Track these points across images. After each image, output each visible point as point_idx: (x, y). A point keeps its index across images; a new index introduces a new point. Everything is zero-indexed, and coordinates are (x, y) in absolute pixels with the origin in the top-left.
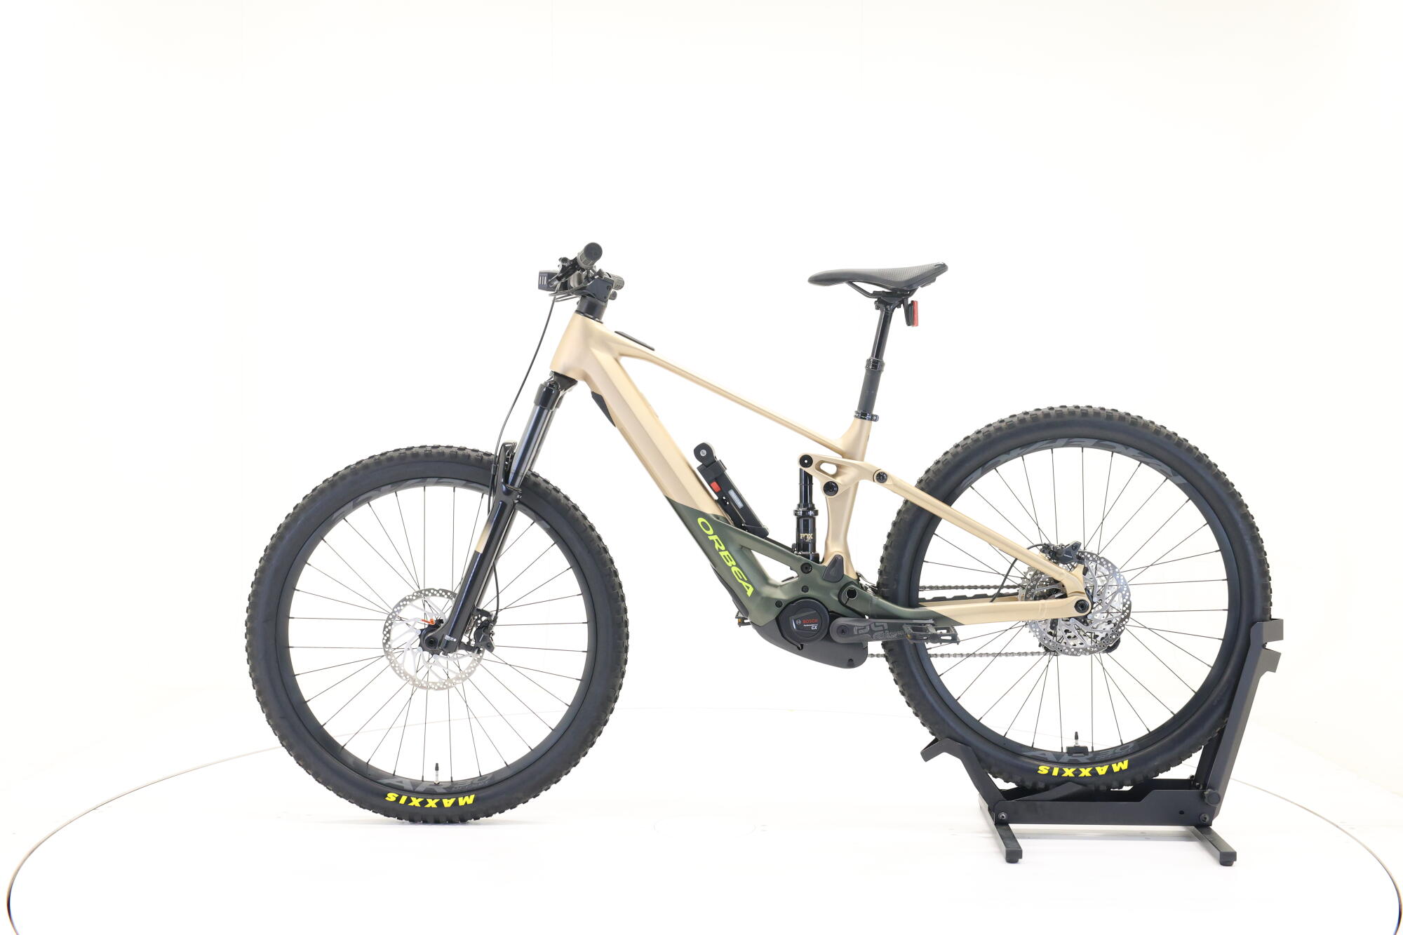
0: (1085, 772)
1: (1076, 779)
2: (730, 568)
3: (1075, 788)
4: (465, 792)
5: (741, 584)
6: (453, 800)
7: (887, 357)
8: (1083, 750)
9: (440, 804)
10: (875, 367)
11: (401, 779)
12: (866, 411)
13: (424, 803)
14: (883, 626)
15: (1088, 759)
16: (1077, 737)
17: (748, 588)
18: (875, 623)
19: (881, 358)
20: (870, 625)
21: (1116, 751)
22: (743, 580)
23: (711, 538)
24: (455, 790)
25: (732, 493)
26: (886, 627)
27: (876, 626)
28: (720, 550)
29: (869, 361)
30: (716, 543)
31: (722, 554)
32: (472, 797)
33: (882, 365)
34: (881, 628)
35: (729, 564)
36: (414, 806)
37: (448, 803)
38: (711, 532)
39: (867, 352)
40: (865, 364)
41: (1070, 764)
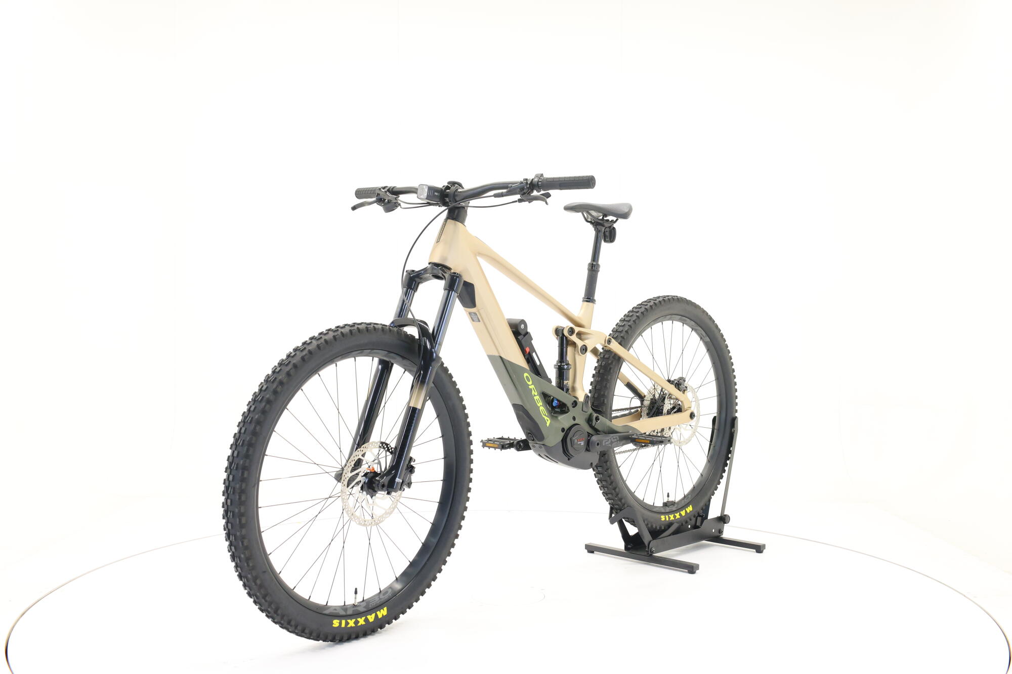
2: (539, 407)
4: (379, 607)
5: (544, 418)
6: (373, 615)
9: (366, 620)
10: (593, 269)
11: (334, 608)
13: (356, 622)
14: (616, 438)
17: (548, 420)
18: (613, 436)
20: (611, 438)
22: (545, 415)
23: (530, 387)
24: (370, 607)
25: (534, 354)
26: (618, 439)
27: (614, 439)
28: (535, 396)
30: (533, 391)
31: (535, 398)
32: (385, 609)
34: (616, 440)
35: (539, 405)
36: (351, 626)
37: (371, 618)
38: (530, 383)
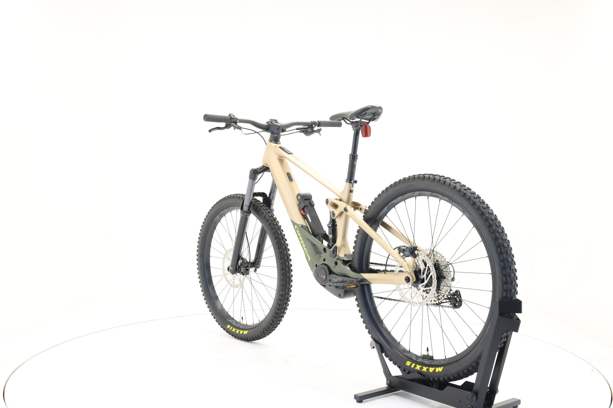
0: (425, 369)
1: (420, 372)
3: (417, 376)
7: (359, 152)
8: (431, 358)
10: (354, 157)
12: (351, 179)
13: (236, 331)
15: (429, 362)
16: (428, 350)
19: (356, 154)
21: (441, 362)
22: (307, 253)
29: (350, 155)
33: (357, 156)
39: (350, 151)
40: (348, 156)
41: (419, 364)
